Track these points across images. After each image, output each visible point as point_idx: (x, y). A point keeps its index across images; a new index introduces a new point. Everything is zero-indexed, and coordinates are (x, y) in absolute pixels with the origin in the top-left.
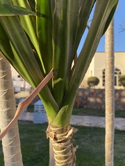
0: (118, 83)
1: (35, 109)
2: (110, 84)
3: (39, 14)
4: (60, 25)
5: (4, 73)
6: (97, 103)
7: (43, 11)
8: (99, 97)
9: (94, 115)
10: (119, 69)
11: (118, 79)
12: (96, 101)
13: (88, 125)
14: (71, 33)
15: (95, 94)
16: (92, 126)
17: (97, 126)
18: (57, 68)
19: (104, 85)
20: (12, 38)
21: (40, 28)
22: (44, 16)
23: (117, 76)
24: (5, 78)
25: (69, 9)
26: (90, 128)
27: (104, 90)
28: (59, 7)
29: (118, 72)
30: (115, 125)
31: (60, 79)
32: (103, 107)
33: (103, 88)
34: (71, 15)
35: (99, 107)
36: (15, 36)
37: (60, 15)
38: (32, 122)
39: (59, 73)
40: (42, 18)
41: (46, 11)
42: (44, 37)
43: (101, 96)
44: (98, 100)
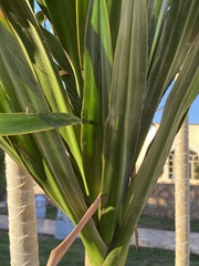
0: (193, 174)
1: (59, 215)
2: (184, 195)
3: (85, 121)
4: (114, 136)
5: (22, 181)
6: (159, 207)
7: (90, 117)
8: (163, 198)
9: (154, 227)
10: (196, 151)
11: (193, 168)
12: (158, 204)
13: (145, 245)
14: (128, 144)
15: (156, 193)
16: (151, 246)
17: (160, 246)
18: (108, 191)
19: (170, 176)
20: (46, 155)
21: (85, 139)
22: (91, 123)
23: (192, 162)
24: (23, 188)
25: (127, 116)
26: (147, 249)
27: (173, 185)
28: (113, 114)
29: (193, 157)
30: (191, 246)
31: (110, 208)
32: (169, 213)
33: (169, 181)
34: (130, 122)
35: (163, 215)
36: (51, 152)
37: (115, 124)
38: (52, 236)
39: (109, 200)
40: (90, 126)
41: (95, 116)
42: (90, 149)
43: (165, 194)
44: (162, 202)
